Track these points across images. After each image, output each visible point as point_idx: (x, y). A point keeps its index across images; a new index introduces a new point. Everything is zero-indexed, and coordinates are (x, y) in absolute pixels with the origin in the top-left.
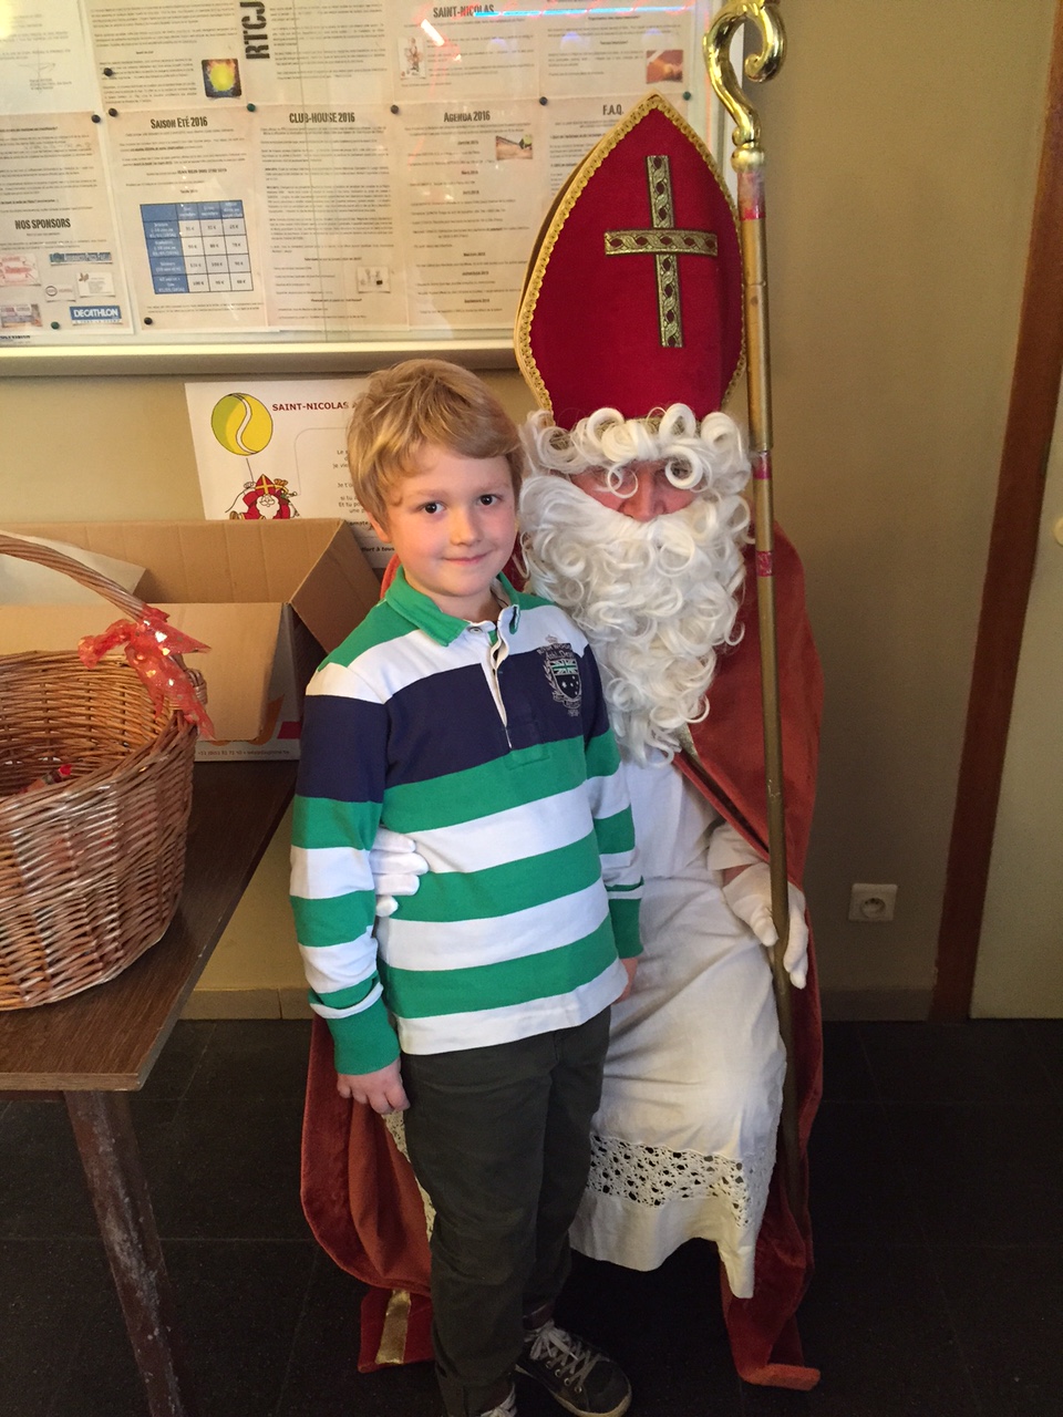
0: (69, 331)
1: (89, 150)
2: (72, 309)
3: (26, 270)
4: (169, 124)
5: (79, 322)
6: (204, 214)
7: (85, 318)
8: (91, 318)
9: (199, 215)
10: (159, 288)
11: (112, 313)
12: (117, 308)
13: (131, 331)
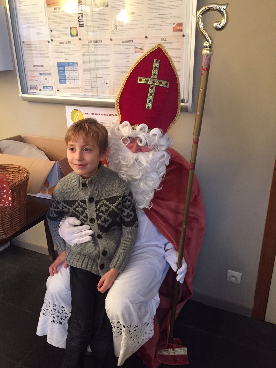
0: (43, 92)
1: (47, 49)
2: (44, 86)
3: (35, 77)
4: (63, 43)
5: (45, 90)
6: (70, 65)
7: (46, 89)
8: (47, 89)
9: (69, 65)
10: (60, 83)
11: (51, 88)
12: (52, 87)
13: (54, 92)
